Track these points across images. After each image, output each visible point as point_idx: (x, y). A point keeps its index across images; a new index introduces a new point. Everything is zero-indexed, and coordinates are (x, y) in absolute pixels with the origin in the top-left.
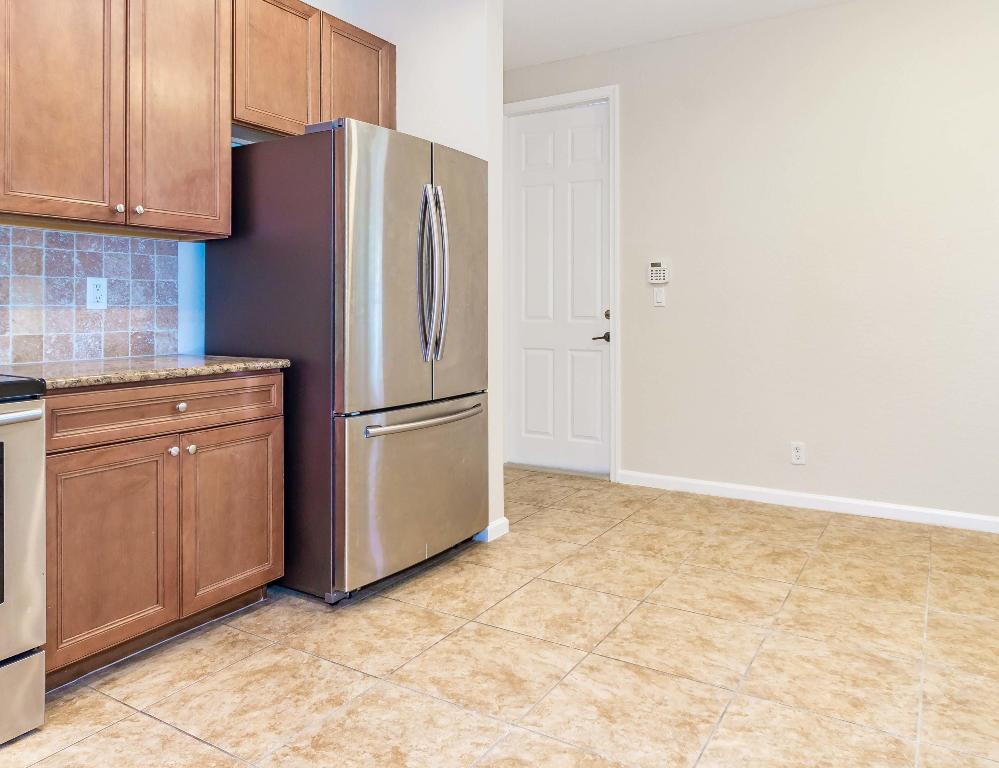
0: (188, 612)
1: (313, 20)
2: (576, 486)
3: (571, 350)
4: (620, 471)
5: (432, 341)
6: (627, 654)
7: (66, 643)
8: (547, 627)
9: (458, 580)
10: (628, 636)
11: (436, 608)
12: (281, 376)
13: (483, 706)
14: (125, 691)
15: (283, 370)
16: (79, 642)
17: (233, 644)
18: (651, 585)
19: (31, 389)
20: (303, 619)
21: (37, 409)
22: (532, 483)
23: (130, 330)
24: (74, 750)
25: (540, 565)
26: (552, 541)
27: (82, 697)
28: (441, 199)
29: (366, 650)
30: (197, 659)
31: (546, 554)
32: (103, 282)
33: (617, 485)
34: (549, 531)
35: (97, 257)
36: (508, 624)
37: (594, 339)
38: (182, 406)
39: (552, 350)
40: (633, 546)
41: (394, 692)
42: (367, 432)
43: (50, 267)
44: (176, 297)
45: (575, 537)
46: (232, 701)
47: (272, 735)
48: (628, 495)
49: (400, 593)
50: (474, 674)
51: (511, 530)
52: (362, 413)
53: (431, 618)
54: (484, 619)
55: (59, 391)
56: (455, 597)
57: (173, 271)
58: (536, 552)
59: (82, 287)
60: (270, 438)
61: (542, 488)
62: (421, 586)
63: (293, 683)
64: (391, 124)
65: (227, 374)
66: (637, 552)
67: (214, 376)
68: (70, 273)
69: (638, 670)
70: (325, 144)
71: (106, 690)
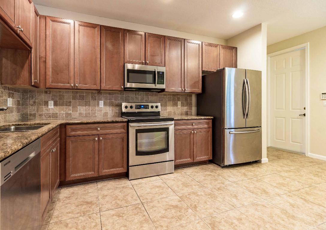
0: (195, 161)
1: (218, 46)
2: (293, 155)
3: (291, 118)
4: (309, 153)
5: (246, 114)
6: (302, 196)
7: (177, 161)
8: (277, 184)
9: (253, 169)
10: (303, 192)
11: (246, 173)
12: (211, 120)
13: (257, 194)
14: (185, 171)
15: (212, 119)
16: (179, 161)
17: (203, 169)
18: (315, 183)
19: (172, 120)
20: (216, 168)
21: (173, 122)
22: (277, 153)
23: (184, 110)
24: (178, 177)
25: (277, 171)
26: (281, 166)
27: (179, 170)
28: (248, 82)
29: (229, 177)
30: (196, 170)
31: (279, 169)
32: (180, 102)
33: (308, 157)
34: (281, 164)
35: (179, 98)
36: (265, 180)
37: (300, 115)
38: (194, 124)
39: (285, 118)
40: (310, 173)
41: (235, 185)
42: (230, 133)
43: (173, 100)
44: (192, 105)
45: (290, 167)
46: (203, 178)
47: (210, 185)
48: (311, 160)
49: (237, 168)
50: (255, 188)
51: (269, 162)
52: (229, 129)
53: (245, 175)
54: (259, 178)
55: (176, 120)
56: (251, 172)
57: (191, 100)
58: (276, 168)
59: (177, 103)
60: (209, 132)
61: (281, 154)
62: (243, 168)
63: (214, 178)
64: (236, 67)
65: (201, 119)
66: (312, 175)
67: (199, 119)
68: (175, 101)
69: (305, 200)
70: (220, 73)
71: (182, 170)
